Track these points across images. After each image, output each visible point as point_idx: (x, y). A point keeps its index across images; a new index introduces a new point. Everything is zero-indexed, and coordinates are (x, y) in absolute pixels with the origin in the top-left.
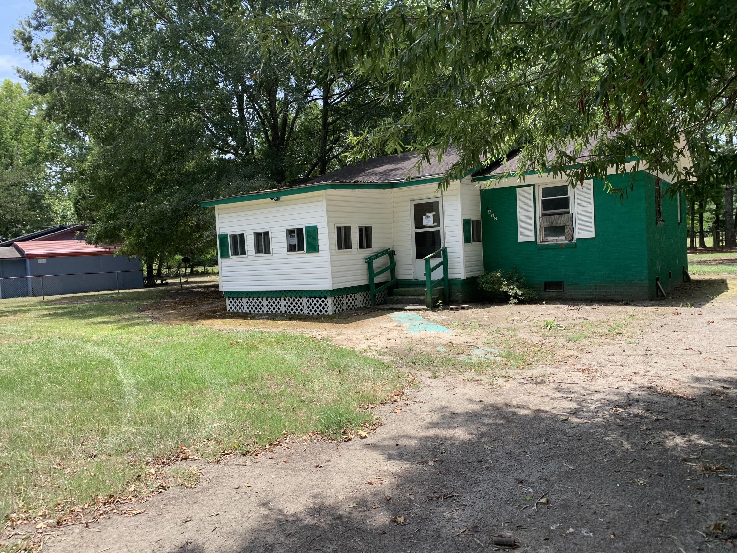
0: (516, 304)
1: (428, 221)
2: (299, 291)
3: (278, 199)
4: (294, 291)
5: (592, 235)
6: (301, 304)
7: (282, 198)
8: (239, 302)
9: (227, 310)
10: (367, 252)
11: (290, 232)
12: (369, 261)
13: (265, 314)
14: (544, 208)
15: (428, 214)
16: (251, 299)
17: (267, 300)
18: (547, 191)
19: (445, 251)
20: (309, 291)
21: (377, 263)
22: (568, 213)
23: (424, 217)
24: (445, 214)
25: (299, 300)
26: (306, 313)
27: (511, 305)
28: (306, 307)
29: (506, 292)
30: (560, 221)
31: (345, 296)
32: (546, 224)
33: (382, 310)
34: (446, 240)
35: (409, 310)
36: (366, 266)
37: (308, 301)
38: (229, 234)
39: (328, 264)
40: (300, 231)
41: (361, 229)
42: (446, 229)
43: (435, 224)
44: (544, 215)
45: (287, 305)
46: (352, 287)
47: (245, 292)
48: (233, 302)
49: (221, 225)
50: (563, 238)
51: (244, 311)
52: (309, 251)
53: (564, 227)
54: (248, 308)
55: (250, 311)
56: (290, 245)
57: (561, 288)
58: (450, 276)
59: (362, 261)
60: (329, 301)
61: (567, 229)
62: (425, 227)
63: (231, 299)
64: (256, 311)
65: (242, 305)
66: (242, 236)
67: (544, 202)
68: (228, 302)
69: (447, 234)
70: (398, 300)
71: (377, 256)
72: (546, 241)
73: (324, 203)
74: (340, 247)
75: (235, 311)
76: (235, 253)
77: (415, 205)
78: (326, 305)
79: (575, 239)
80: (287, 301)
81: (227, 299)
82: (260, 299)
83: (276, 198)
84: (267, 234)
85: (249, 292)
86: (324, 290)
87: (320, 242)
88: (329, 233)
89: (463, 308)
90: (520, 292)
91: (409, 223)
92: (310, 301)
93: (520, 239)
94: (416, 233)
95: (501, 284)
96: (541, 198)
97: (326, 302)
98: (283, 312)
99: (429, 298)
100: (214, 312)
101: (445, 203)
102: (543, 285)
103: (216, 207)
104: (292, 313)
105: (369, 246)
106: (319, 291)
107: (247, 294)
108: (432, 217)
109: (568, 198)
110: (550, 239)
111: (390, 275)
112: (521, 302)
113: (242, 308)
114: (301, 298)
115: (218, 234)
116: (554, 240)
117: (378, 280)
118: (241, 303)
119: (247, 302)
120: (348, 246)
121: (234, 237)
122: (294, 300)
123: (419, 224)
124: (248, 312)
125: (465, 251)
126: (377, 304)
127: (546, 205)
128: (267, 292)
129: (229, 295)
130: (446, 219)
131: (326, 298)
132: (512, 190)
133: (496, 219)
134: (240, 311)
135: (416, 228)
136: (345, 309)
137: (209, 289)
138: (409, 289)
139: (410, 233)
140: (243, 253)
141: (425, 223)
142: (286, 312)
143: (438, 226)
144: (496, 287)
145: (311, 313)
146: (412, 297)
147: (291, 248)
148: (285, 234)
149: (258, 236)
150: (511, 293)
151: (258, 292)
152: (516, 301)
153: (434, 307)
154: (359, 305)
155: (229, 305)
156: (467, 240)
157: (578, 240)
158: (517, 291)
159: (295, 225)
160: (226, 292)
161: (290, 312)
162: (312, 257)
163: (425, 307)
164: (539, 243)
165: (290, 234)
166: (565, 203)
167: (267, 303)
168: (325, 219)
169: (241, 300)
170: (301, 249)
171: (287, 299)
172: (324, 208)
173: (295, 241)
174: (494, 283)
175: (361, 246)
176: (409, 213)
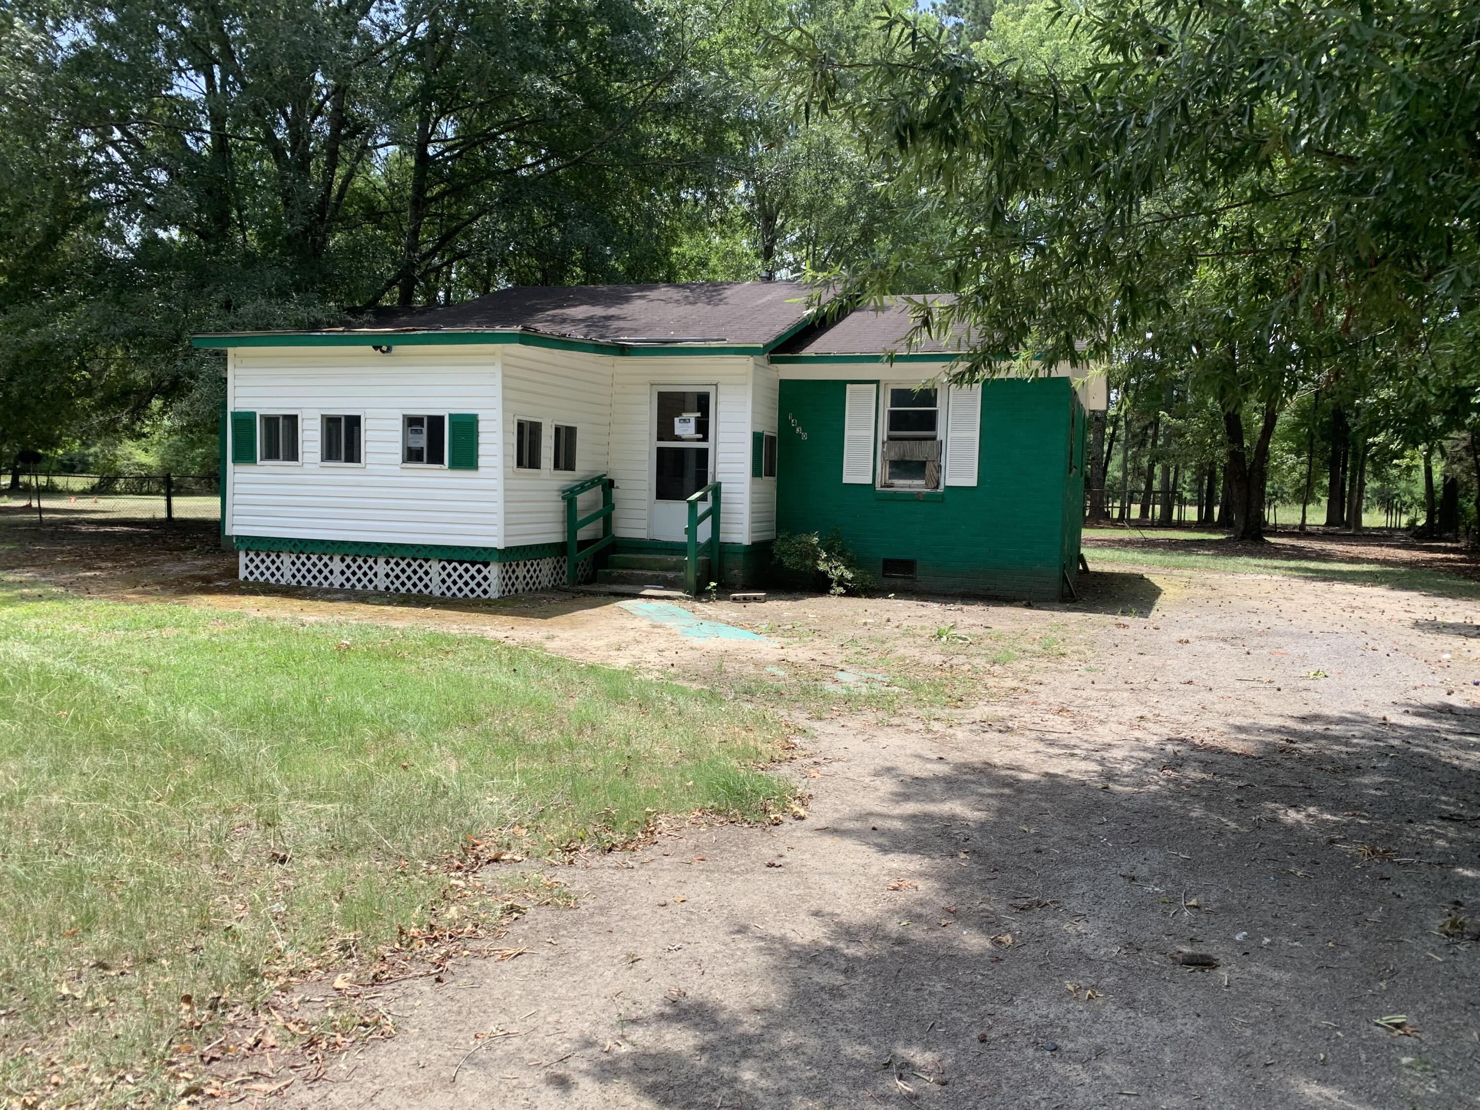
0: (841, 595)
1: (685, 427)
2: (425, 546)
3: (389, 349)
4: (413, 546)
5: (973, 482)
6: (427, 573)
7: (397, 349)
8: (273, 562)
9: (241, 577)
10: (565, 478)
11: (412, 422)
12: (569, 496)
13: (336, 591)
14: (893, 426)
15: (685, 415)
16: (303, 557)
17: (343, 560)
18: (900, 396)
19: (717, 490)
20: (449, 548)
21: (583, 500)
22: (934, 438)
23: (676, 420)
24: (721, 417)
25: (421, 566)
26: (437, 593)
27: (835, 598)
28: (437, 580)
29: (824, 574)
30: (918, 452)
31: (521, 564)
32: (893, 456)
33: (594, 594)
34: (720, 467)
35: (651, 597)
36: (561, 505)
37: (444, 568)
38: (259, 413)
39: (499, 496)
40: (436, 423)
41: (558, 430)
42: (720, 448)
43: (700, 436)
44: (890, 438)
45: (392, 574)
46: (537, 546)
47: (290, 540)
48: (257, 561)
49: (240, 392)
50: (922, 482)
51: (283, 582)
52: (454, 465)
53: (923, 464)
54: (294, 576)
55: (299, 582)
56: (409, 449)
57: (912, 572)
58: (723, 538)
59: (556, 496)
60: (494, 571)
61: (930, 468)
62: (679, 439)
63: (252, 555)
64: (315, 584)
65: (278, 569)
66: (292, 420)
67: (892, 414)
68: (243, 559)
69: (720, 457)
70: (620, 576)
71: (583, 487)
72: (891, 486)
73: (497, 370)
74: (520, 464)
75: (262, 580)
76: (271, 454)
77: (661, 395)
78: (485, 578)
79: (942, 486)
80: (392, 565)
81: (242, 555)
82: (326, 559)
83: (384, 348)
84: (354, 422)
85: (301, 541)
86: (485, 549)
87: (482, 450)
88: (504, 431)
89: (755, 599)
90: (849, 575)
91: (646, 427)
92: (449, 568)
93: (847, 479)
94: (660, 450)
95: (817, 557)
96: (888, 407)
97: (485, 572)
98: (382, 588)
99: (690, 575)
100: (207, 580)
101: (721, 398)
102: (880, 564)
103: (231, 351)
104: (403, 590)
105: (570, 466)
106: (473, 548)
107: (295, 546)
108: (693, 421)
109: (935, 412)
110: (897, 482)
111: (601, 526)
112: (851, 593)
113: (278, 575)
114: (427, 561)
115: (230, 409)
116: (904, 485)
117: (583, 534)
118: (278, 562)
119: (293, 563)
120: (534, 463)
121: (271, 421)
122: (409, 565)
123: (665, 430)
124: (294, 583)
125: (753, 493)
126: (580, 583)
127: (897, 421)
128: (344, 543)
129: (248, 544)
130: (721, 427)
131: (486, 565)
132: (838, 387)
133: (805, 436)
134: (272, 581)
135: (659, 439)
136: (520, 588)
137: (117, 529)
138: (641, 556)
139: (646, 448)
140: (293, 455)
141: (677, 432)
142: (387, 588)
143: (705, 439)
144: (809, 562)
145: (449, 594)
146: (650, 573)
147: (412, 455)
148: (399, 425)
149: (331, 423)
150: (834, 574)
151: (322, 542)
152: (841, 590)
153: (699, 593)
154: (545, 583)
155: (247, 567)
156: (756, 472)
157: (947, 488)
158: (840, 571)
159: (425, 408)
160: (241, 539)
161: (397, 590)
162: (462, 477)
163: (680, 594)
164: (878, 488)
165: (410, 425)
166: (929, 421)
167: (343, 566)
168: (498, 402)
169: (278, 557)
170: (436, 457)
171: (393, 561)
172: (498, 381)
173: (421, 441)
174: (806, 556)
175: (557, 466)
176: (647, 408)
